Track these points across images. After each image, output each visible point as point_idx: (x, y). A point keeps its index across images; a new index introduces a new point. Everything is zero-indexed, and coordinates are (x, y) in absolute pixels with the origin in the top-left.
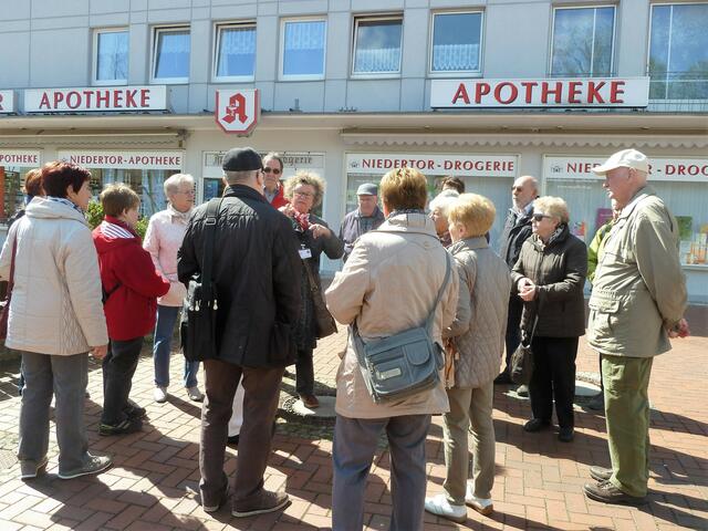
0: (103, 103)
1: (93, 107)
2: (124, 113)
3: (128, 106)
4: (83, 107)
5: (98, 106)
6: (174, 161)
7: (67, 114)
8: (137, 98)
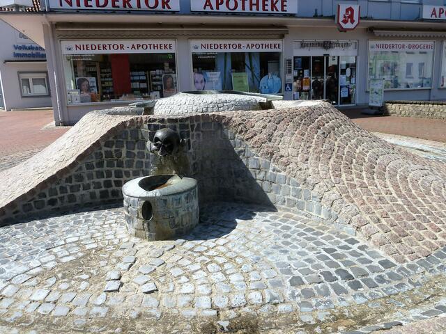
0: (254, 7)
1: (247, 9)
2: (270, 15)
3: (272, 10)
4: (239, 9)
5: (251, 9)
6: (277, 46)
7: (227, 14)
8: (278, 5)
